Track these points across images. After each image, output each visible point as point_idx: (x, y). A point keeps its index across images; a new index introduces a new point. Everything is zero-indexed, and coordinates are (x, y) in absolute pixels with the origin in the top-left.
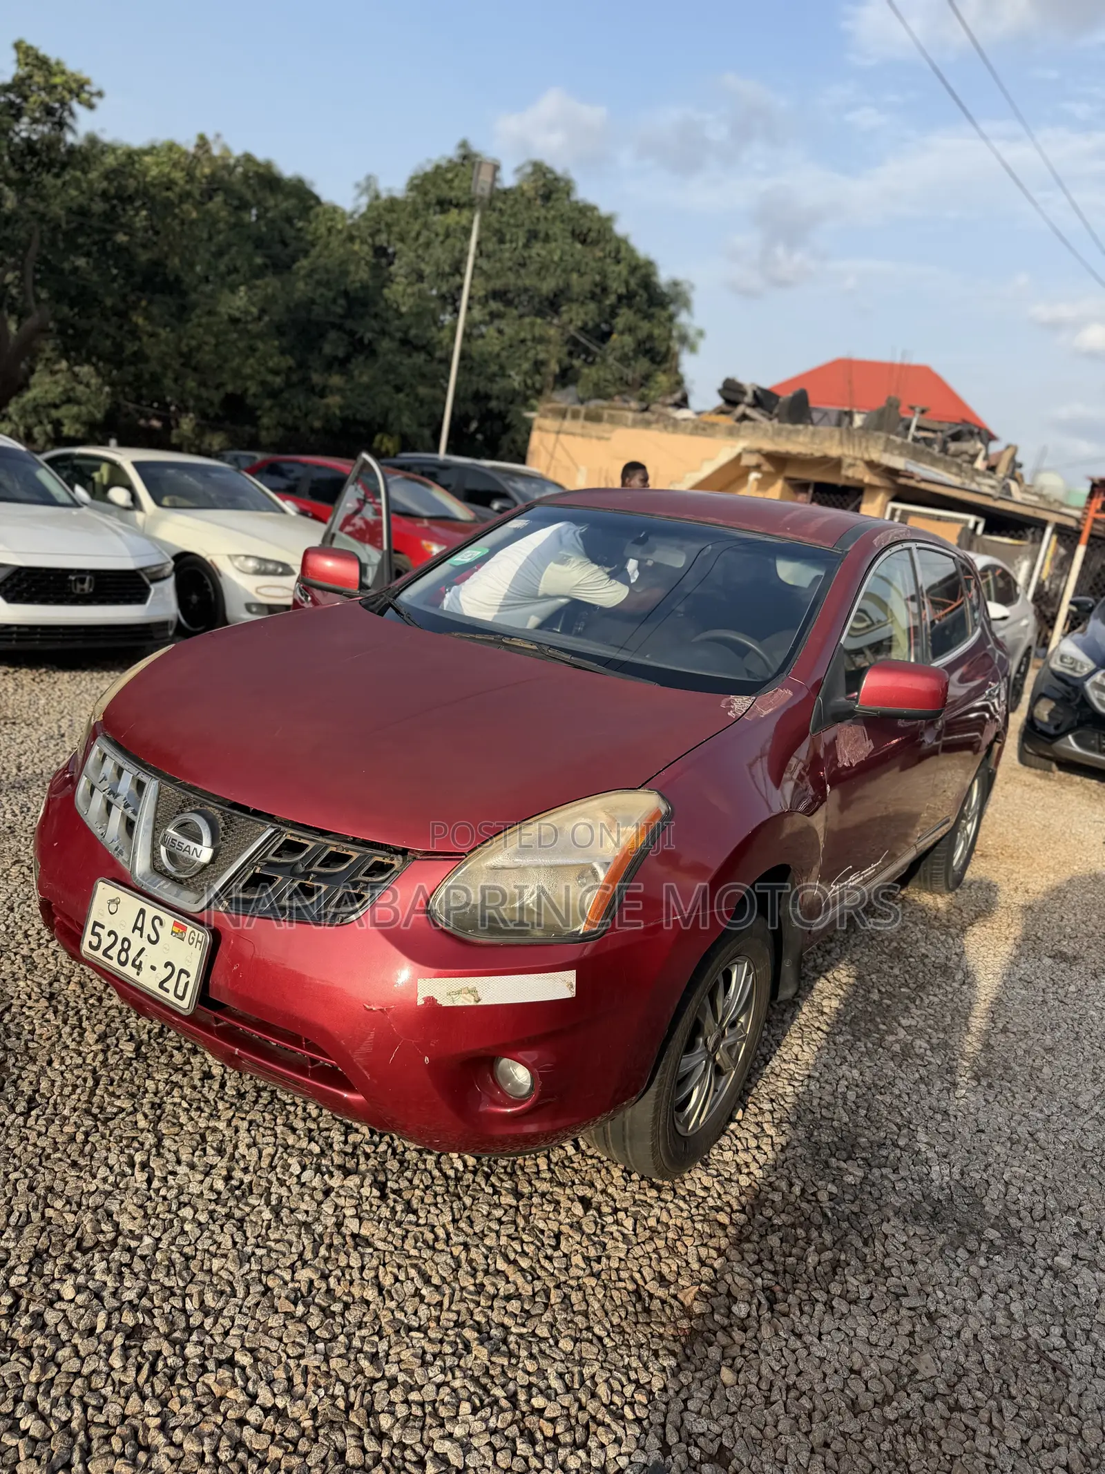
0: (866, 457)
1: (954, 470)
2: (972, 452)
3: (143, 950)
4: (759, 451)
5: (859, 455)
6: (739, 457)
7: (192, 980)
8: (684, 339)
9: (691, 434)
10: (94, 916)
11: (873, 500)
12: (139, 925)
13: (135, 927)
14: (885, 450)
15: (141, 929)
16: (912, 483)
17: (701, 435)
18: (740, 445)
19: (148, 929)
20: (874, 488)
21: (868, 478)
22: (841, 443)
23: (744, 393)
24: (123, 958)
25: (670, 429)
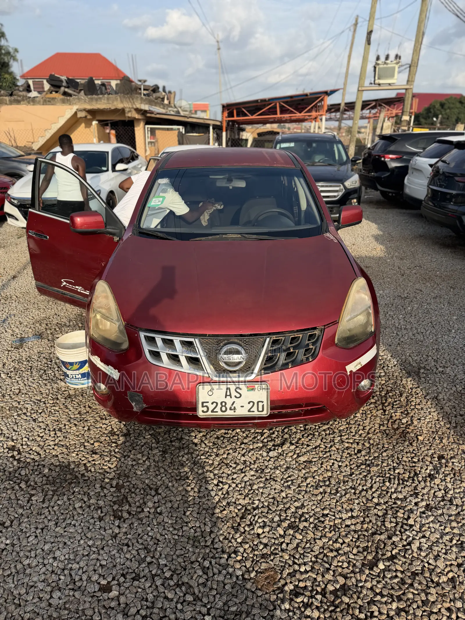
0: (135, 107)
1: (162, 106)
2: (162, 97)
3: (234, 402)
4: (85, 110)
5: (131, 106)
6: (76, 113)
7: (265, 404)
8: (8, 53)
9: (43, 105)
11: (139, 125)
12: (228, 394)
13: (226, 396)
14: (141, 103)
15: (230, 395)
16: (153, 115)
17: (49, 105)
18: (75, 108)
19: (234, 393)
20: (138, 120)
21: (137, 116)
22: (122, 102)
23: (61, 81)
24: (224, 409)
25: (32, 103)
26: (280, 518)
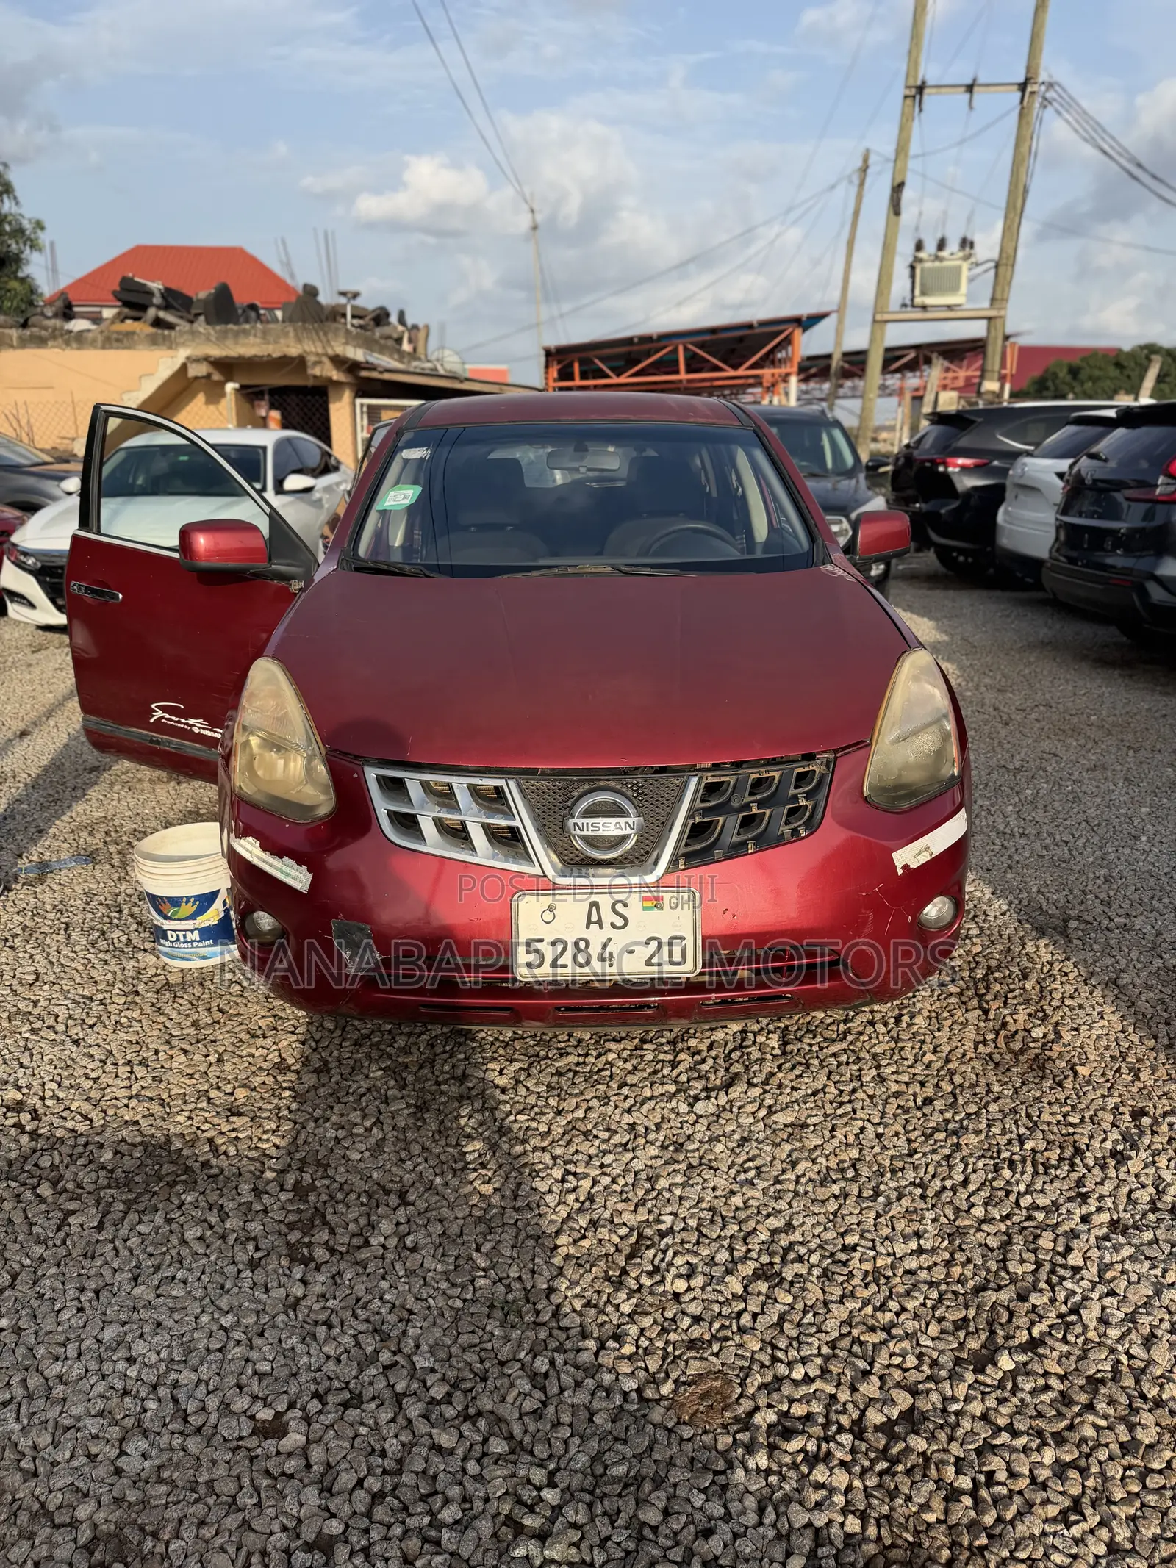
0: (330, 352)
3: (610, 939)
4: (206, 359)
5: (320, 351)
6: (184, 367)
7: (689, 943)
8: (19, 232)
9: (103, 348)
10: (523, 934)
11: (339, 399)
12: (594, 918)
13: (589, 922)
14: (347, 343)
15: (599, 922)
16: (375, 375)
17: (117, 348)
18: (182, 355)
19: (609, 918)
20: (338, 384)
21: (336, 375)
22: (299, 340)
23: (150, 293)
24: (581, 959)
25: (74, 345)
26: (731, 1254)
